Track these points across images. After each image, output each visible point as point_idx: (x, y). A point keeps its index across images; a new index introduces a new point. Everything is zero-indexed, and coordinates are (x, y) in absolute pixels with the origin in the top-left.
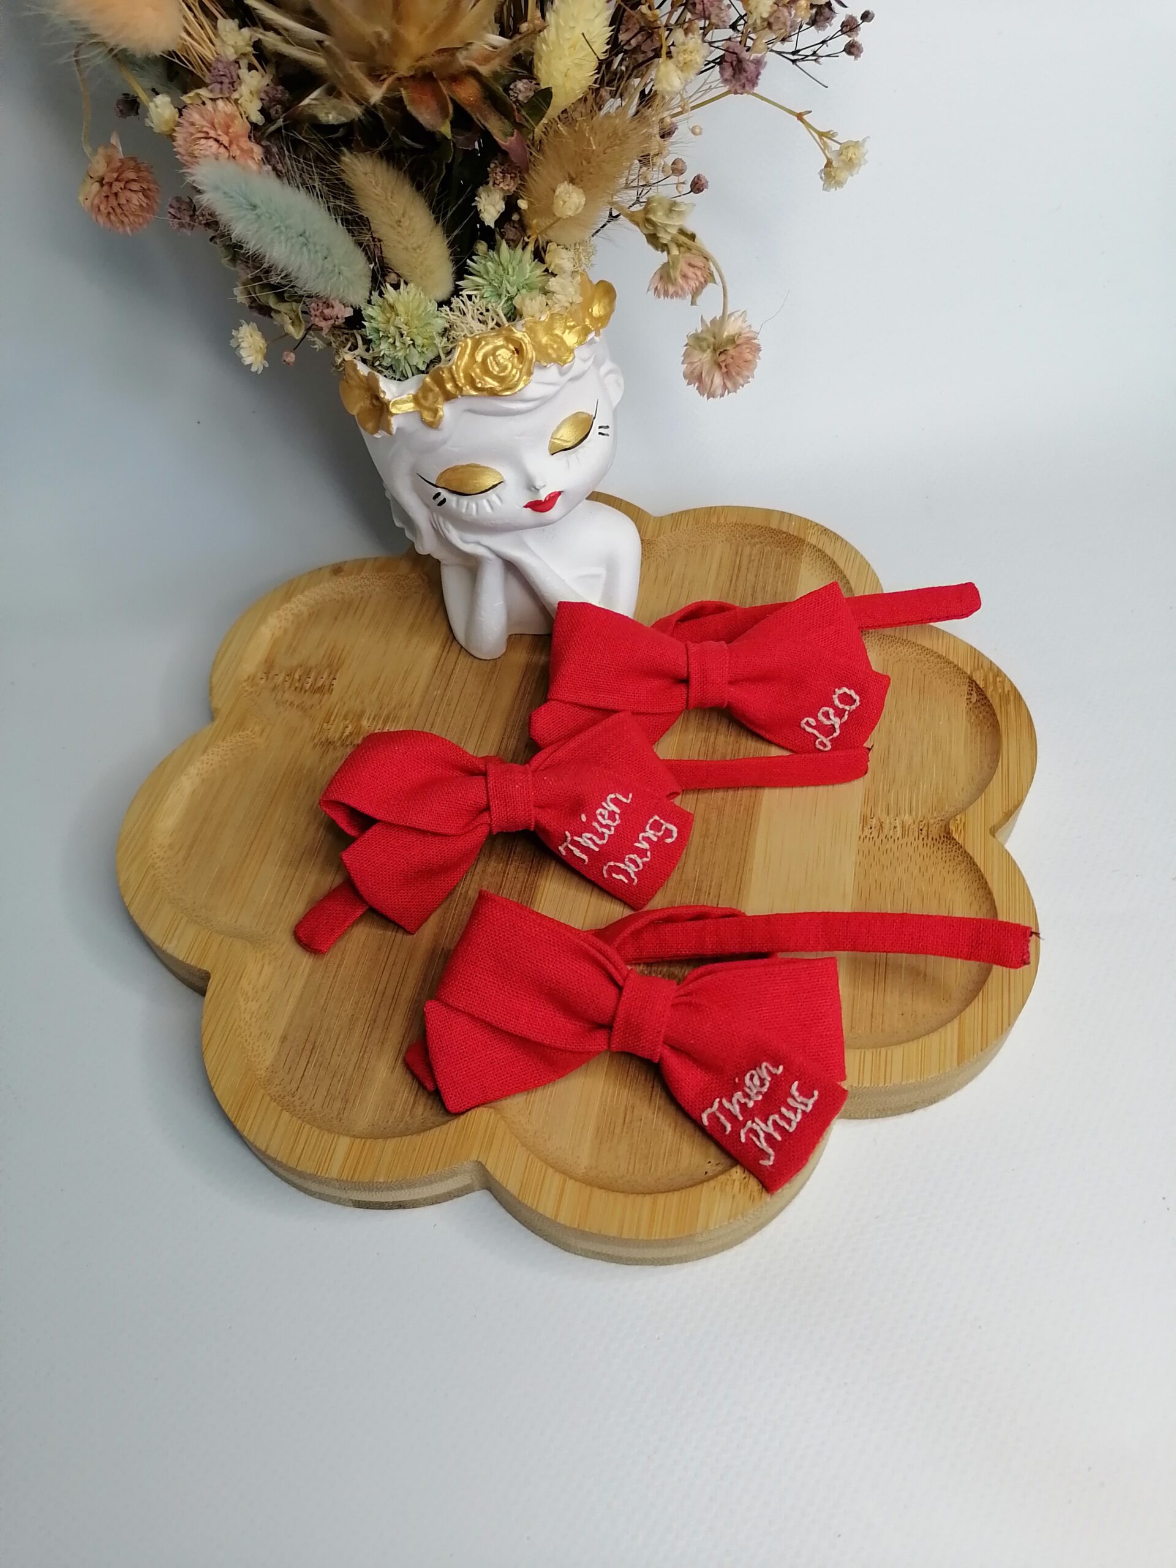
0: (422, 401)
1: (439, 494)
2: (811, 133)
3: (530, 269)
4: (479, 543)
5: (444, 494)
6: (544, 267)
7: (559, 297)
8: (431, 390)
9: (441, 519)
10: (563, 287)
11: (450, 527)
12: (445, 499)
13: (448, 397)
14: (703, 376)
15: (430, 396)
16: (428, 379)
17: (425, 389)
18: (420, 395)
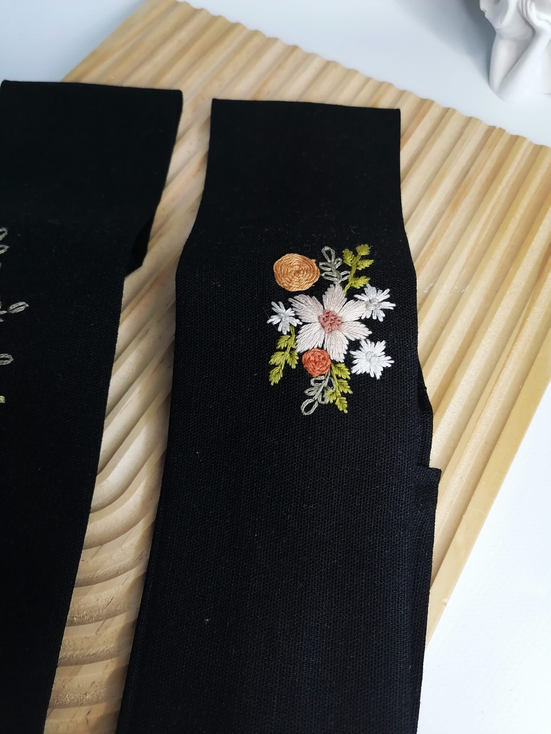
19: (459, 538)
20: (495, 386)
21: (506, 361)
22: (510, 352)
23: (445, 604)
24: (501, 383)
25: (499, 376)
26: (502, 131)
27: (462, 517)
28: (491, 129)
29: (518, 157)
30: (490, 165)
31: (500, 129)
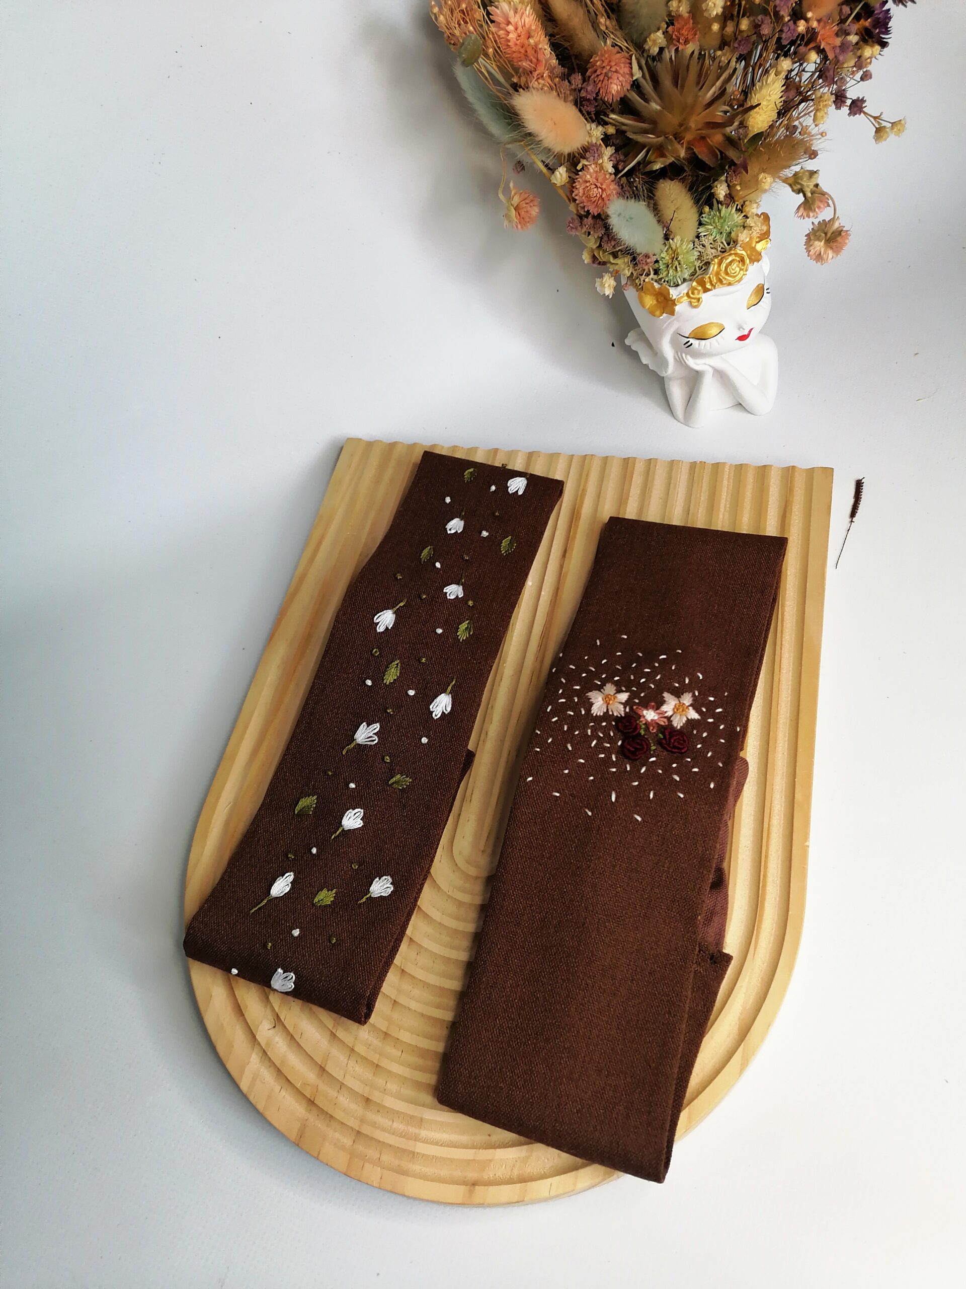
0: (692, 296)
1: (689, 341)
2: (868, 119)
3: (738, 218)
4: (705, 364)
5: (692, 341)
6: (743, 215)
7: (755, 228)
8: (696, 289)
9: (684, 355)
10: (755, 223)
11: (689, 357)
12: (691, 344)
13: (706, 290)
14: (822, 254)
15: (696, 291)
16: (694, 284)
17: (693, 289)
18: (690, 292)
19: (798, 796)
20: (780, 674)
21: (781, 653)
22: (781, 644)
23: (808, 846)
24: (784, 671)
25: (780, 666)
26: (703, 464)
27: (795, 781)
28: (693, 466)
29: (725, 482)
30: (704, 497)
31: (701, 462)
